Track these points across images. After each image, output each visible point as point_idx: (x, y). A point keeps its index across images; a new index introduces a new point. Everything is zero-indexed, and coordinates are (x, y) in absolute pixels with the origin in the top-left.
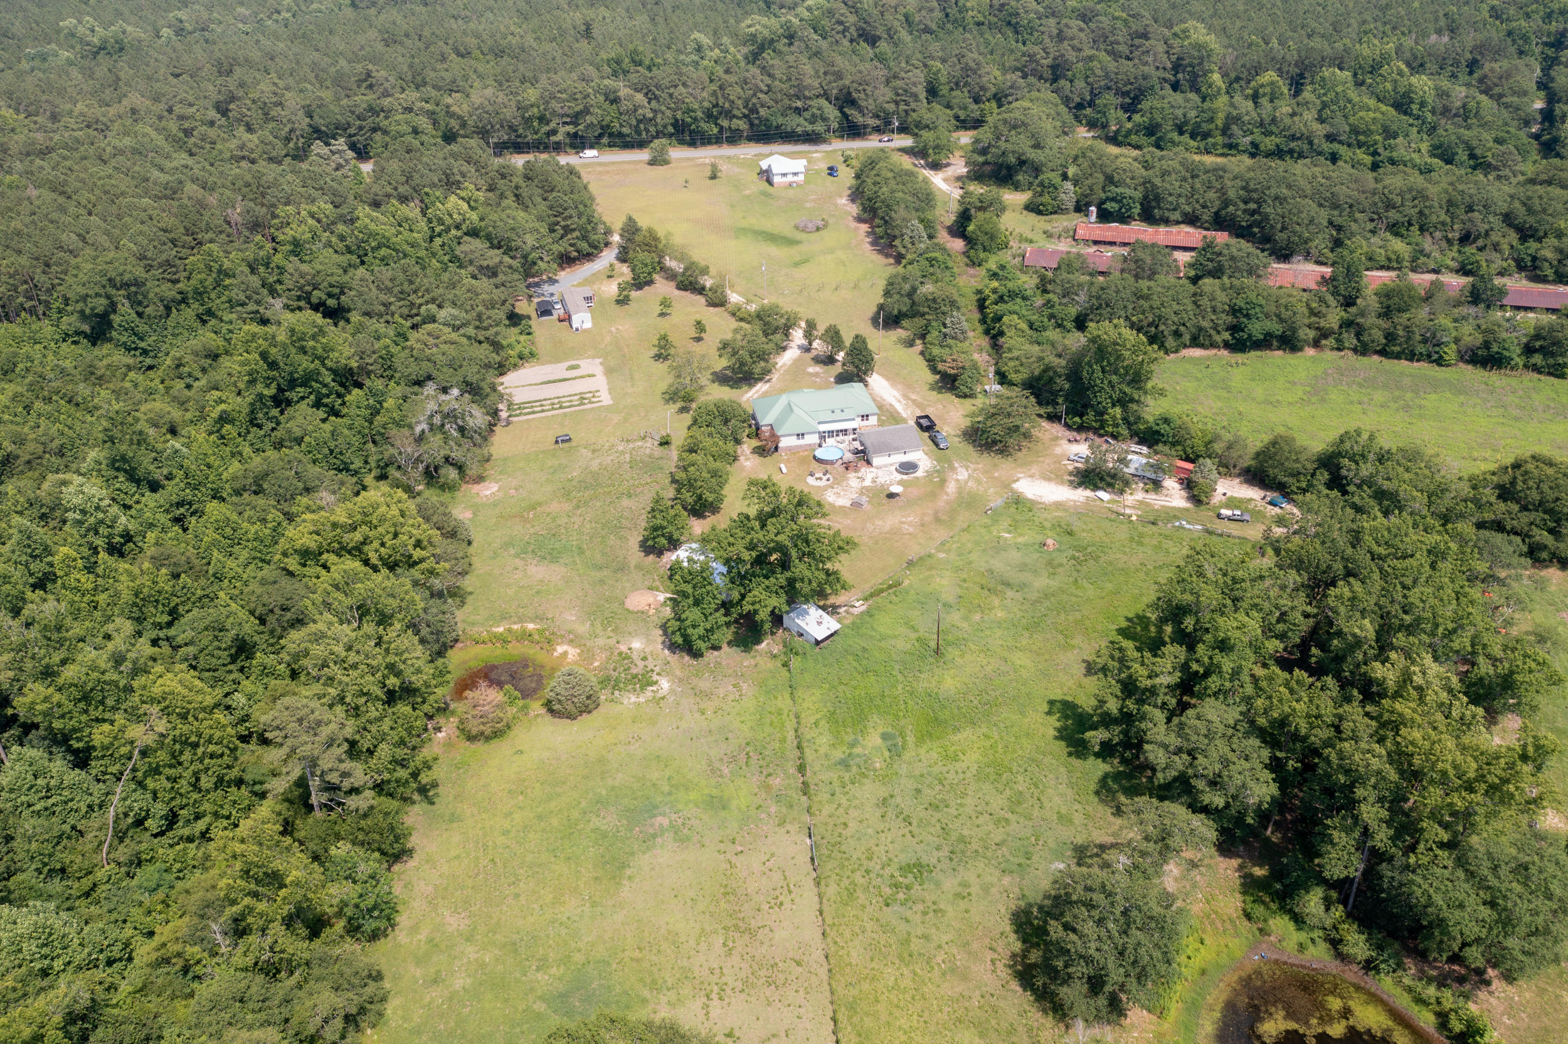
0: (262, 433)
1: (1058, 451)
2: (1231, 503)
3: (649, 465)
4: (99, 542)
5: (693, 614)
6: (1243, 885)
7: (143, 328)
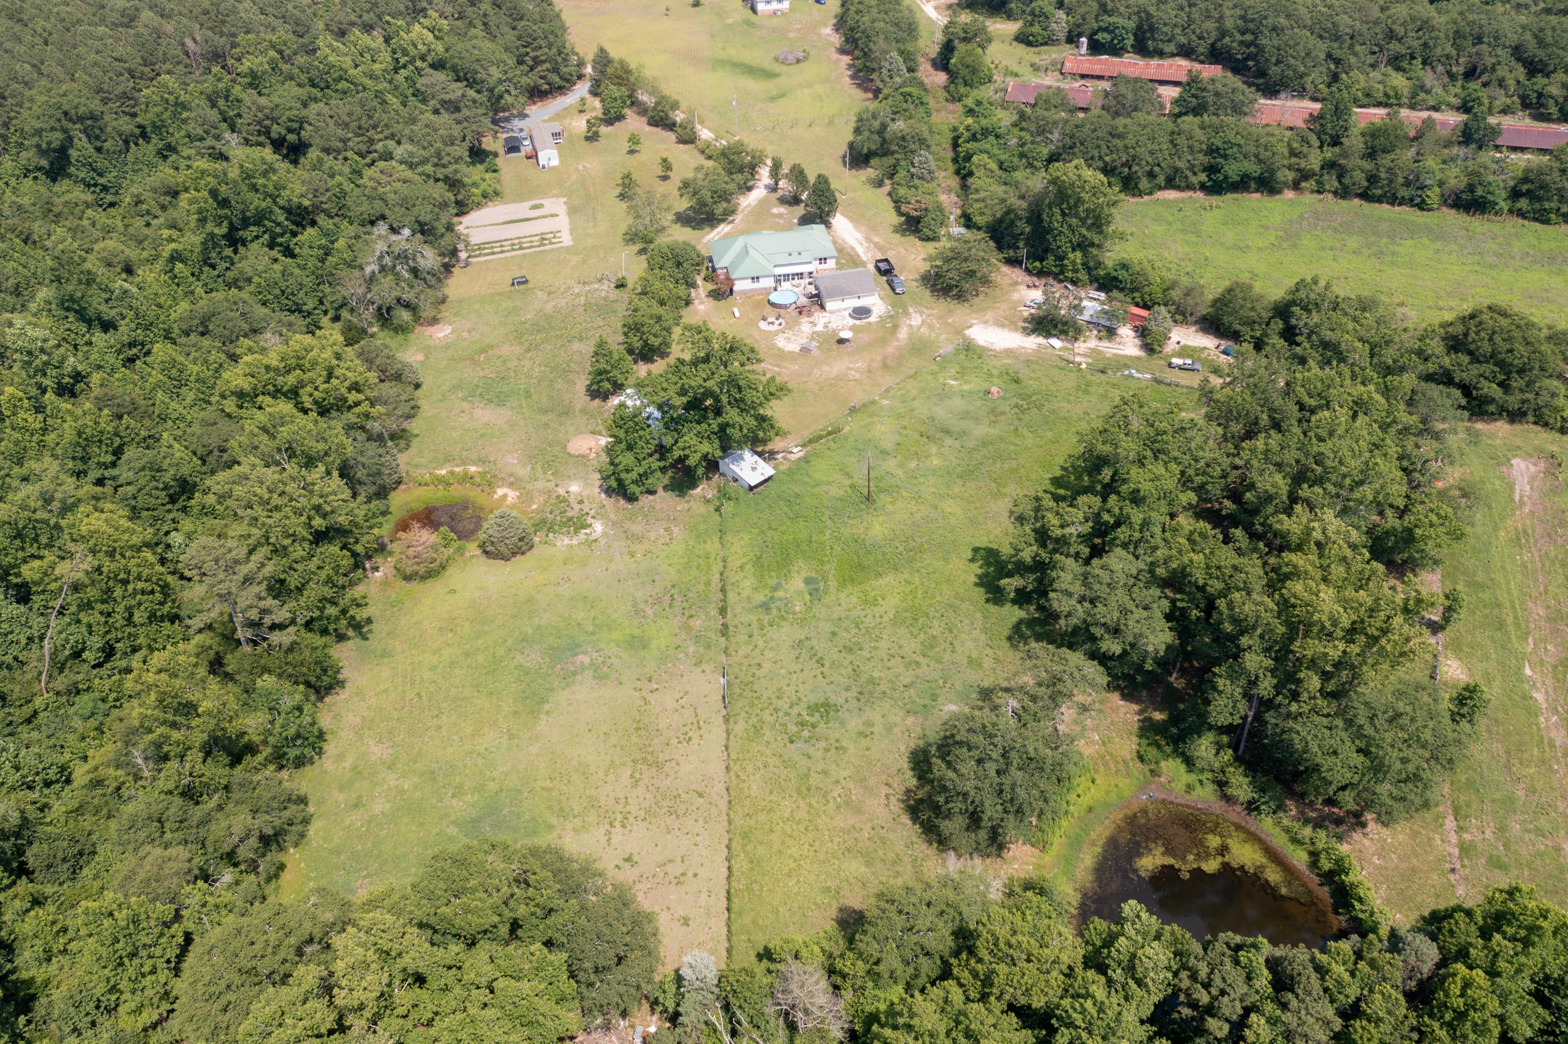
0: (216, 273)
1: (1016, 296)
2: (1184, 351)
3: (602, 308)
4: (47, 382)
5: (627, 459)
6: (1141, 728)
7: (101, 163)
